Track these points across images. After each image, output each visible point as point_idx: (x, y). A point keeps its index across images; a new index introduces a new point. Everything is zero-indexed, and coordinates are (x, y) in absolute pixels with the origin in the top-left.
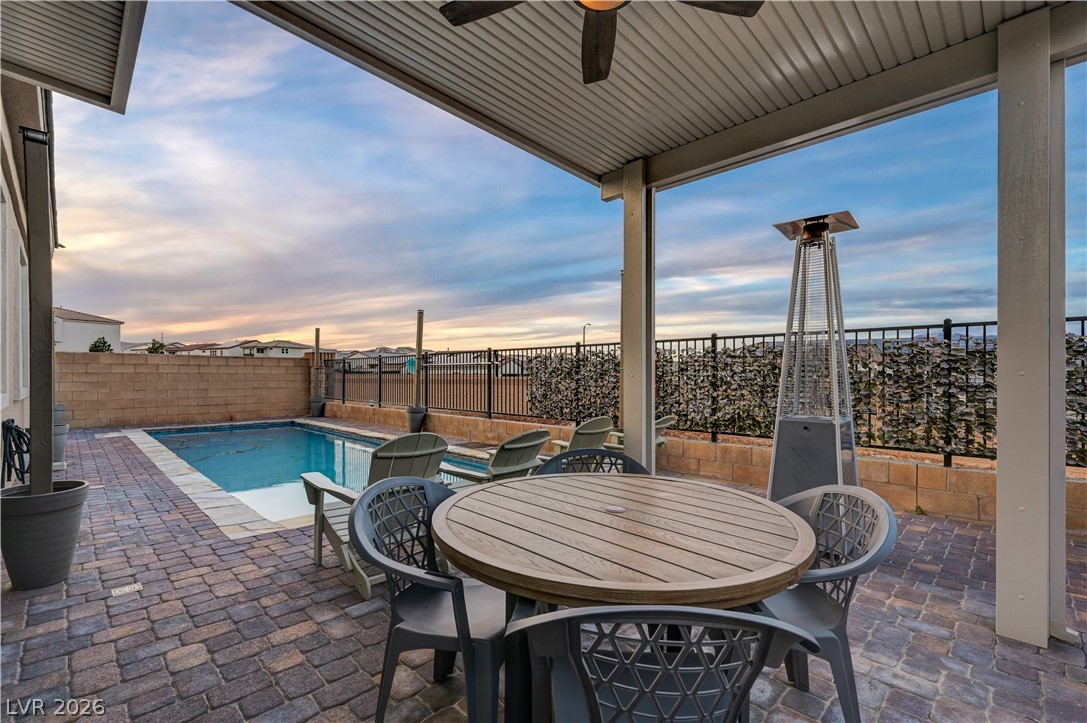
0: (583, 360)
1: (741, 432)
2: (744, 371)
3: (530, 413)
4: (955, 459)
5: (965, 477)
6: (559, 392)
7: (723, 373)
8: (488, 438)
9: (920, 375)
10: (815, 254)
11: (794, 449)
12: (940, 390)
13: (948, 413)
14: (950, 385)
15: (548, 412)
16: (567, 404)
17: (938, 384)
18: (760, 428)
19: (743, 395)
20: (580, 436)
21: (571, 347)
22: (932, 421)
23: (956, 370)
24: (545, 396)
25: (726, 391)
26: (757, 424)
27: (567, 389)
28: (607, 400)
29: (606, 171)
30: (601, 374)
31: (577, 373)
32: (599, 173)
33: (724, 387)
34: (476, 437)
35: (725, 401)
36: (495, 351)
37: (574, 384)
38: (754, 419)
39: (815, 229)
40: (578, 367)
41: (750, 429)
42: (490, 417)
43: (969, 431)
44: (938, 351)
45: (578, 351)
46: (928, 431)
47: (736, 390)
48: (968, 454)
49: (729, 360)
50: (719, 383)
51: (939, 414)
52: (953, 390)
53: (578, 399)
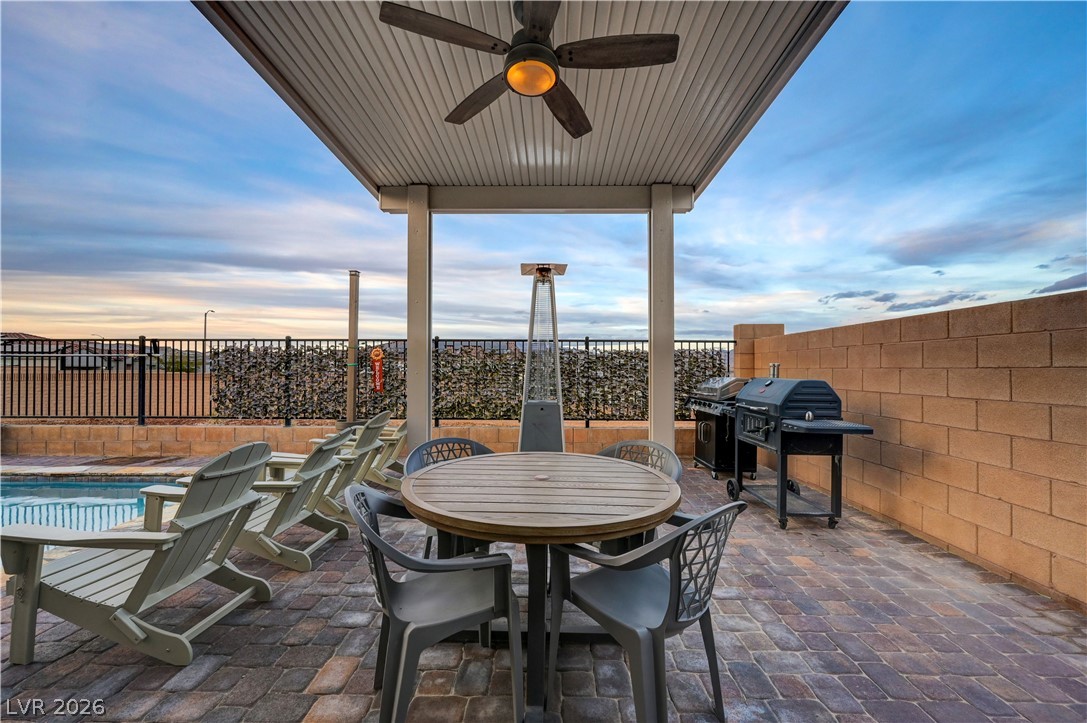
0: (295, 355)
1: (461, 416)
2: (462, 367)
3: (216, 414)
4: (592, 423)
5: (596, 431)
6: (262, 389)
7: (445, 369)
8: (140, 450)
9: (574, 371)
10: (543, 289)
11: (534, 424)
12: (584, 381)
13: (587, 394)
14: (588, 377)
15: (245, 412)
16: (272, 402)
17: (583, 377)
18: (475, 412)
19: (461, 386)
20: (370, 431)
21: (279, 341)
22: (580, 400)
23: (591, 368)
24: (240, 394)
25: (447, 384)
26: (472, 409)
27: (273, 385)
28: (326, 395)
29: (387, 183)
30: (319, 369)
31: (287, 368)
32: (380, 184)
33: (446, 381)
34: (115, 451)
35: (448, 392)
36: (154, 341)
37: (283, 379)
38: (470, 405)
39: (544, 272)
40: (288, 362)
41: (467, 414)
42: (142, 422)
43: (597, 405)
44: (583, 356)
45: (288, 345)
46: (578, 407)
47: (455, 383)
48: (597, 419)
49: (450, 359)
50: (441, 378)
51: (583, 395)
52: (590, 381)
53: (289, 396)
